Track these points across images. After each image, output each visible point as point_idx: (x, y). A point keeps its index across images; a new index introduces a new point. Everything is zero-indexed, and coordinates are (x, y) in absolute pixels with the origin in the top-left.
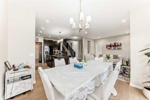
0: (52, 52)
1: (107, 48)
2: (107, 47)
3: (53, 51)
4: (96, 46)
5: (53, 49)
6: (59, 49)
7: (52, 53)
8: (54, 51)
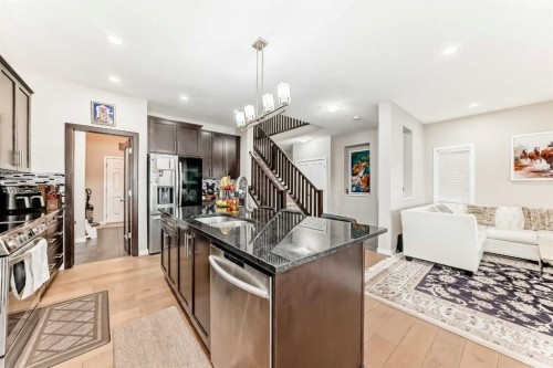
0: (200, 192)
1: (519, 167)
2: (525, 162)
3: (204, 188)
4: (436, 155)
5: (205, 173)
6: (234, 173)
7: (200, 195)
8: (210, 182)
